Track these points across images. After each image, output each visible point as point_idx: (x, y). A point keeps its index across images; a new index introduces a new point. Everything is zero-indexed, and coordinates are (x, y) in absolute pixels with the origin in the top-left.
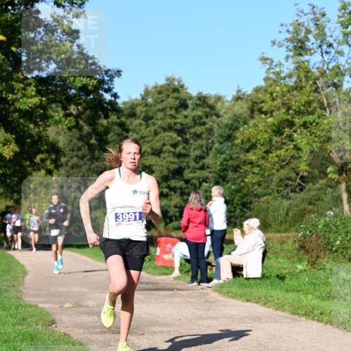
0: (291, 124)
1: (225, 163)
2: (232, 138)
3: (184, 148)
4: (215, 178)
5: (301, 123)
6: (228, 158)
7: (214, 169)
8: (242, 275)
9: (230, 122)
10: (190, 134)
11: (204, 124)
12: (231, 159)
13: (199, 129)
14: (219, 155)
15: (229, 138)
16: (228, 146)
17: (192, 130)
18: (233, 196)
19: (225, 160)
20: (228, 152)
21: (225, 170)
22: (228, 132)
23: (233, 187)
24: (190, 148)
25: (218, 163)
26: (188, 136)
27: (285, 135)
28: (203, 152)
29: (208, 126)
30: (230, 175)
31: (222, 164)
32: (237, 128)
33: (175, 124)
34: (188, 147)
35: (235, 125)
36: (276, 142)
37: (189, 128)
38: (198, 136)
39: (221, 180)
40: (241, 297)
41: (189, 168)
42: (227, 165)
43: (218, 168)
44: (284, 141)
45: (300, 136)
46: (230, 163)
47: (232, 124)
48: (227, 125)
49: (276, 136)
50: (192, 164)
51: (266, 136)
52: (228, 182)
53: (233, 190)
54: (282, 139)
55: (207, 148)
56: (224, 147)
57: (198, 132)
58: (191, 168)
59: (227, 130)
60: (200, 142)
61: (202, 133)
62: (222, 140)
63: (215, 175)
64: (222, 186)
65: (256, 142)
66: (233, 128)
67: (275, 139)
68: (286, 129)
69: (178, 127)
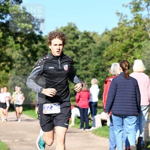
0: (132, 46)
1: (98, 67)
2: (101, 54)
3: (77, 59)
4: (93, 74)
5: (137, 46)
6: (99, 64)
7: (92, 70)
8: (107, 125)
9: (100, 46)
10: (80, 52)
11: (87, 47)
12: (101, 64)
13: (85, 50)
14: (94, 63)
15: (100, 54)
16: (99, 58)
17: (81, 50)
18: (102, 84)
19: (98, 65)
20: (99, 61)
21: (98, 70)
22: (99, 51)
23: (102, 79)
24: (80, 59)
25: (94, 67)
26: (79, 53)
27: (129, 52)
28: (87, 61)
29: (89, 48)
30: (101, 73)
31: (96, 67)
32: (104, 49)
33: (72, 47)
34: (79, 59)
35: (103, 47)
36: (124, 56)
37: (79, 49)
38: (84, 53)
39: (96, 76)
40: (106, 136)
41: (79, 69)
42: (99, 68)
43: (94, 69)
44: (128, 55)
45: (136, 53)
46: (101, 67)
47: (101, 47)
48: (98, 48)
49: (124, 52)
50: (81, 67)
51: (119, 52)
52: (99, 77)
53: (102, 81)
54: (127, 54)
55: (89, 59)
56: (97, 58)
57: (85, 51)
58: (81, 69)
59: (99, 50)
60: (85, 56)
61: (86, 52)
62: (96, 55)
63: (93, 73)
64: (97, 78)
65: (114, 56)
66: (102, 49)
67: (124, 54)
68: (130, 49)
69: (74, 48)
